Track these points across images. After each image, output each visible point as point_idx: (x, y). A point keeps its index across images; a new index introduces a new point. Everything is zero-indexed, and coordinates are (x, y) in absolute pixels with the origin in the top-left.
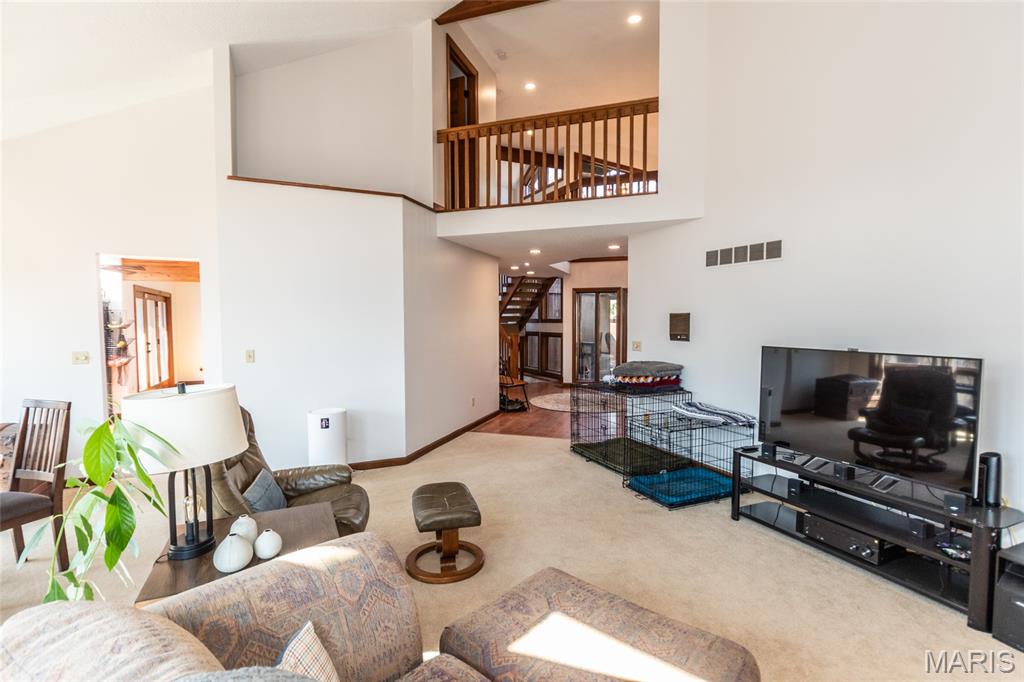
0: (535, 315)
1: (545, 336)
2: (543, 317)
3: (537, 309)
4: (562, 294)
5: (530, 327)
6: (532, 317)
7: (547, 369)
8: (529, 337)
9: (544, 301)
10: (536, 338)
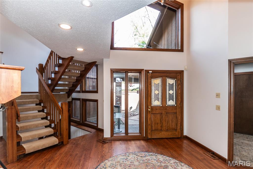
0: (78, 89)
1: (84, 101)
2: (83, 90)
3: (79, 86)
4: (97, 79)
5: (74, 95)
6: (76, 90)
7: (86, 121)
8: (73, 101)
9: (83, 81)
10: (79, 101)
